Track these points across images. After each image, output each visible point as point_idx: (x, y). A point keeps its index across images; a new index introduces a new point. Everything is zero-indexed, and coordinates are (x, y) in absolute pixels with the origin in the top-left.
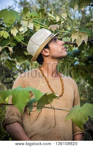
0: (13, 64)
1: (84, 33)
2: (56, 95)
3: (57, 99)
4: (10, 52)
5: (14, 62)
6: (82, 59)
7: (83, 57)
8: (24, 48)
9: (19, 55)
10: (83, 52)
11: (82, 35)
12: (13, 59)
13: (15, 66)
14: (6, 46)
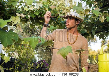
4: (29, 18)
8: (39, 19)
12: (34, 24)
13: (35, 27)
14: (27, 15)
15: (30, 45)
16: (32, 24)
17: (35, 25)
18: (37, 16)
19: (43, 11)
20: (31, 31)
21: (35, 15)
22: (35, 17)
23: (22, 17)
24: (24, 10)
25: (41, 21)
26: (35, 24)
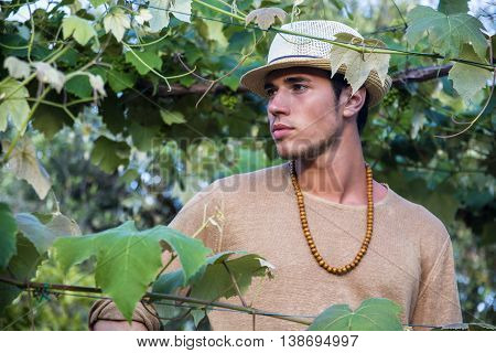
0: (118, 154)
1: (375, 42)
2: (263, 263)
3: (267, 277)
4: (95, 93)
5: (124, 148)
6: (370, 149)
7: (377, 142)
8: (160, 99)
9: (142, 124)
10: (375, 122)
11: (368, 49)
12: (119, 138)
13: (126, 162)
14: (79, 72)
15: (99, 291)
16: (110, 136)
17: (129, 140)
18: (142, 83)
19: (189, 43)
20: (94, 189)
21: (128, 69)
22: (131, 86)
23: (46, 85)
24: (61, 36)
25: (172, 118)
26: (125, 135)
